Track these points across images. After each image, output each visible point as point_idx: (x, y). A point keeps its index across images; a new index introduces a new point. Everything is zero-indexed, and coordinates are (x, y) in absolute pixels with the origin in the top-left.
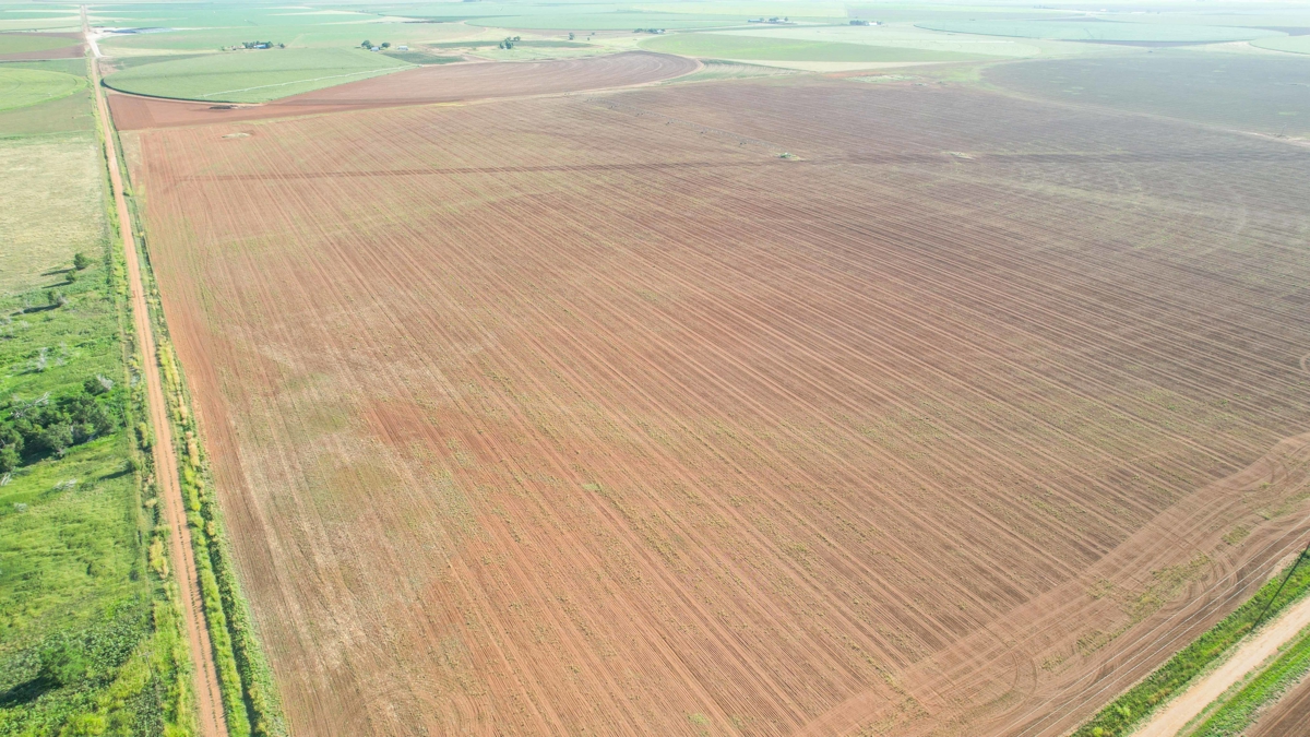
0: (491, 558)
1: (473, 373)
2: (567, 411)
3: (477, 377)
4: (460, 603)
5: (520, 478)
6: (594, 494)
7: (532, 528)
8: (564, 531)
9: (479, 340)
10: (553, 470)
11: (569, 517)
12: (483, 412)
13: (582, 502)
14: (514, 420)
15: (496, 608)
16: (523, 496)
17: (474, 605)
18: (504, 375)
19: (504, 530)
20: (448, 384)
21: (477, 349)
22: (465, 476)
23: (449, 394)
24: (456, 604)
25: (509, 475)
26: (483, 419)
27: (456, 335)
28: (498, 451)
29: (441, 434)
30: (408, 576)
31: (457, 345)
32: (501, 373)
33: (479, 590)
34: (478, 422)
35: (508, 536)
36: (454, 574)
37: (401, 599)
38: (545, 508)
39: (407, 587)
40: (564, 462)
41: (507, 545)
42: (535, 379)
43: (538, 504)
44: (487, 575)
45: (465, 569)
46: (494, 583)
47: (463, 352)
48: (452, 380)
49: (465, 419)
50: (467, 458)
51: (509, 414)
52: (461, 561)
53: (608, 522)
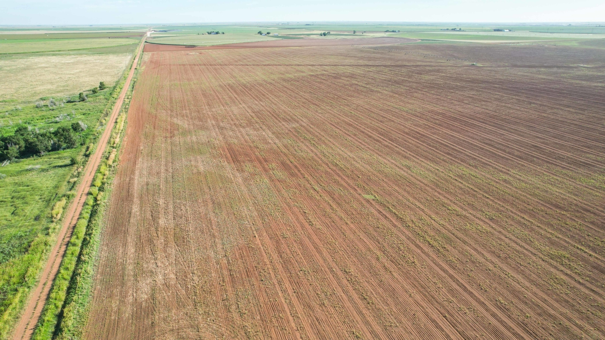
0: (288, 234)
1: (292, 135)
2: (351, 155)
3: (293, 137)
4: (258, 264)
5: (316, 188)
6: (372, 201)
7: (323, 218)
8: (348, 222)
9: (298, 122)
10: (341, 185)
11: (352, 214)
12: (295, 153)
13: (363, 206)
14: (315, 157)
15: (287, 270)
16: (318, 198)
17: (269, 266)
18: (311, 137)
19: (301, 217)
20: (275, 138)
21: (295, 125)
22: (278, 183)
23: (275, 143)
24: (255, 264)
25: (309, 185)
26: (294, 156)
27: (283, 119)
28: (302, 172)
29: (266, 161)
30: (222, 240)
31: (283, 123)
32: (309, 136)
33: (275, 256)
34: (291, 157)
35: (304, 221)
36: (258, 242)
37: (212, 254)
38: (334, 207)
39: (220, 246)
40: (349, 182)
41: (303, 227)
42: (331, 140)
43: (328, 203)
44: (284, 246)
45: (267, 240)
46: (289, 252)
47: (287, 126)
48: (278, 137)
49: (282, 155)
50: (280, 174)
51: (312, 154)
52: (265, 234)
53: (384, 220)
